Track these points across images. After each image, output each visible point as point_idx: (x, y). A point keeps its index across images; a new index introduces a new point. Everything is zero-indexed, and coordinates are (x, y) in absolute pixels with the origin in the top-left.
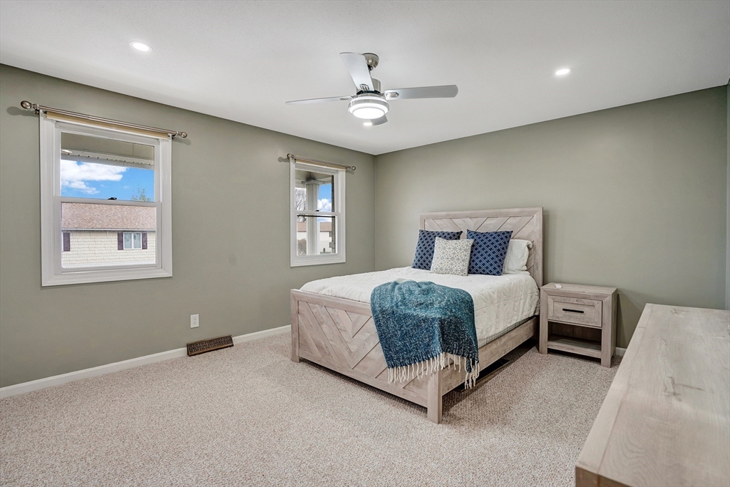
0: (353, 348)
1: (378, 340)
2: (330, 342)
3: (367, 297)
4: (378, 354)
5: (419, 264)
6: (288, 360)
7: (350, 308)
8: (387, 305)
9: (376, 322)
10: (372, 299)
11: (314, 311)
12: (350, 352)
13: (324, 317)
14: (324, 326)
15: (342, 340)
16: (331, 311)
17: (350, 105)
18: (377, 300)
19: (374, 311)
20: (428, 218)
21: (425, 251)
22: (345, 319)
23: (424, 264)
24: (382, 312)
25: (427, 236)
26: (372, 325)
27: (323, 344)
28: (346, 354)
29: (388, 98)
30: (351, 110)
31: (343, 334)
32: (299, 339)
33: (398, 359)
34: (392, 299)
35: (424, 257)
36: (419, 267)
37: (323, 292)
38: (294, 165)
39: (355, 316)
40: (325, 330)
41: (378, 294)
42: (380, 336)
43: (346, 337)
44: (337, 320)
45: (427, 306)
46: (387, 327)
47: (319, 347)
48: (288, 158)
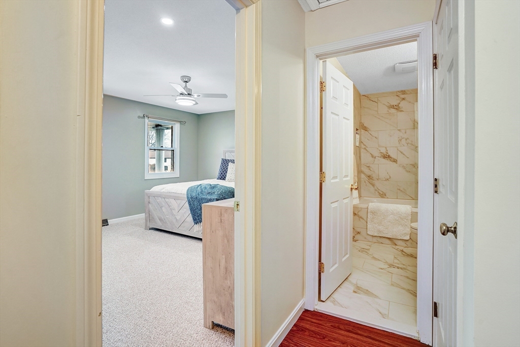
0: (178, 218)
1: (190, 212)
2: (167, 216)
3: (185, 192)
4: (190, 219)
5: (220, 177)
6: (143, 229)
7: (176, 197)
8: (194, 194)
9: (189, 203)
10: (187, 192)
11: (158, 201)
12: (177, 220)
13: (163, 204)
14: (163, 208)
15: (173, 215)
16: (167, 200)
17: (176, 100)
18: (189, 192)
19: (188, 198)
20: (228, 151)
21: (223, 170)
22: (174, 204)
23: (223, 177)
24: (192, 198)
25: (225, 162)
26: (187, 205)
27: (163, 218)
28: (174, 221)
29: (196, 96)
30: (177, 101)
31: (173, 211)
32: (149, 218)
33: (199, 219)
34: (197, 191)
35: (223, 173)
36: (221, 179)
37: (163, 191)
38: (148, 121)
39: (179, 202)
40: (164, 210)
41: (190, 190)
42: (191, 209)
43: (175, 212)
44: (170, 204)
45: (212, 194)
46: (194, 205)
47: (160, 219)
48: (144, 116)
